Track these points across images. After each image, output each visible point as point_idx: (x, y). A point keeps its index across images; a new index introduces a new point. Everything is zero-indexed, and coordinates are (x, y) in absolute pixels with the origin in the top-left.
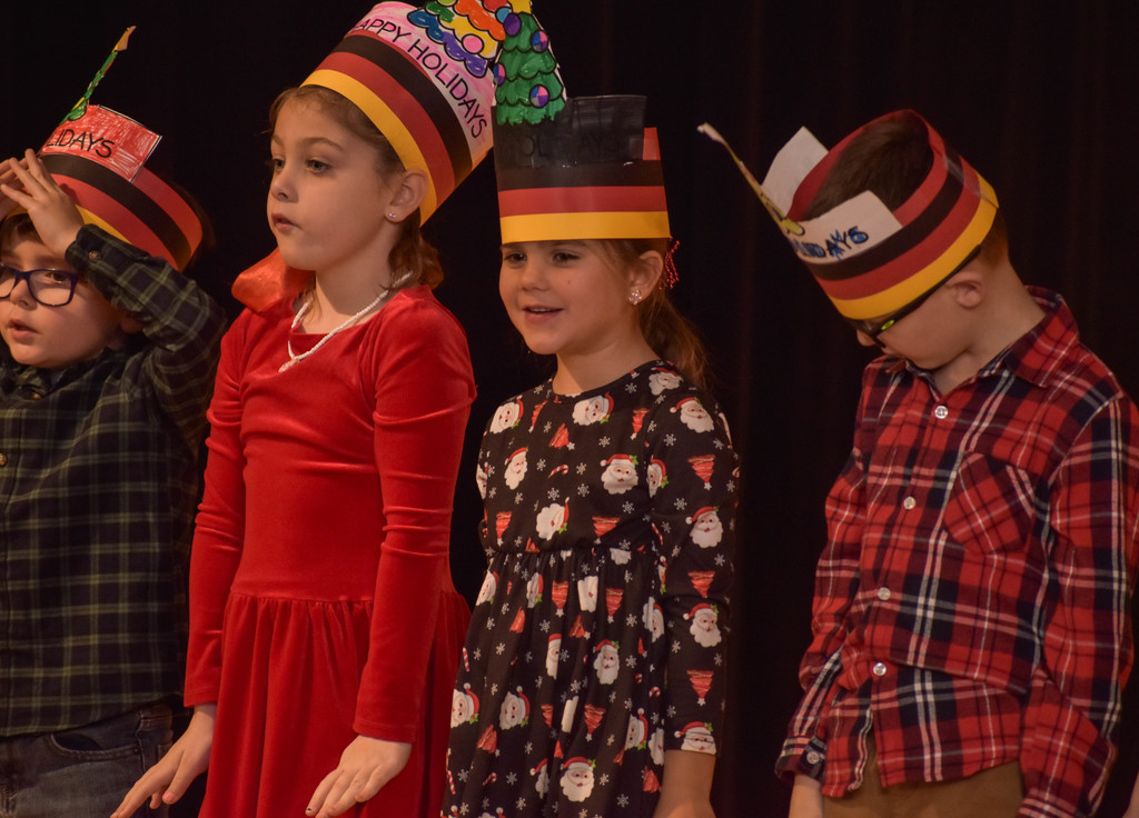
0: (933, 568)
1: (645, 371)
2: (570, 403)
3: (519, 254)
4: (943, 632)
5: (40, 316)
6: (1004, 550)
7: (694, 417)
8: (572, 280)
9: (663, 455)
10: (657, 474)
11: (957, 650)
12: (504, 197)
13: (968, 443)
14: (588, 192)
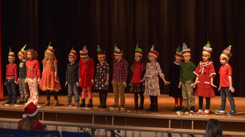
0: (118, 70)
1: (105, 62)
2: (101, 64)
3: (99, 57)
4: (119, 73)
5: (71, 60)
6: (121, 69)
7: (107, 64)
8: (101, 58)
9: (106, 66)
10: (106, 67)
11: (119, 74)
12: (98, 55)
13: (119, 65)
14: (102, 54)
